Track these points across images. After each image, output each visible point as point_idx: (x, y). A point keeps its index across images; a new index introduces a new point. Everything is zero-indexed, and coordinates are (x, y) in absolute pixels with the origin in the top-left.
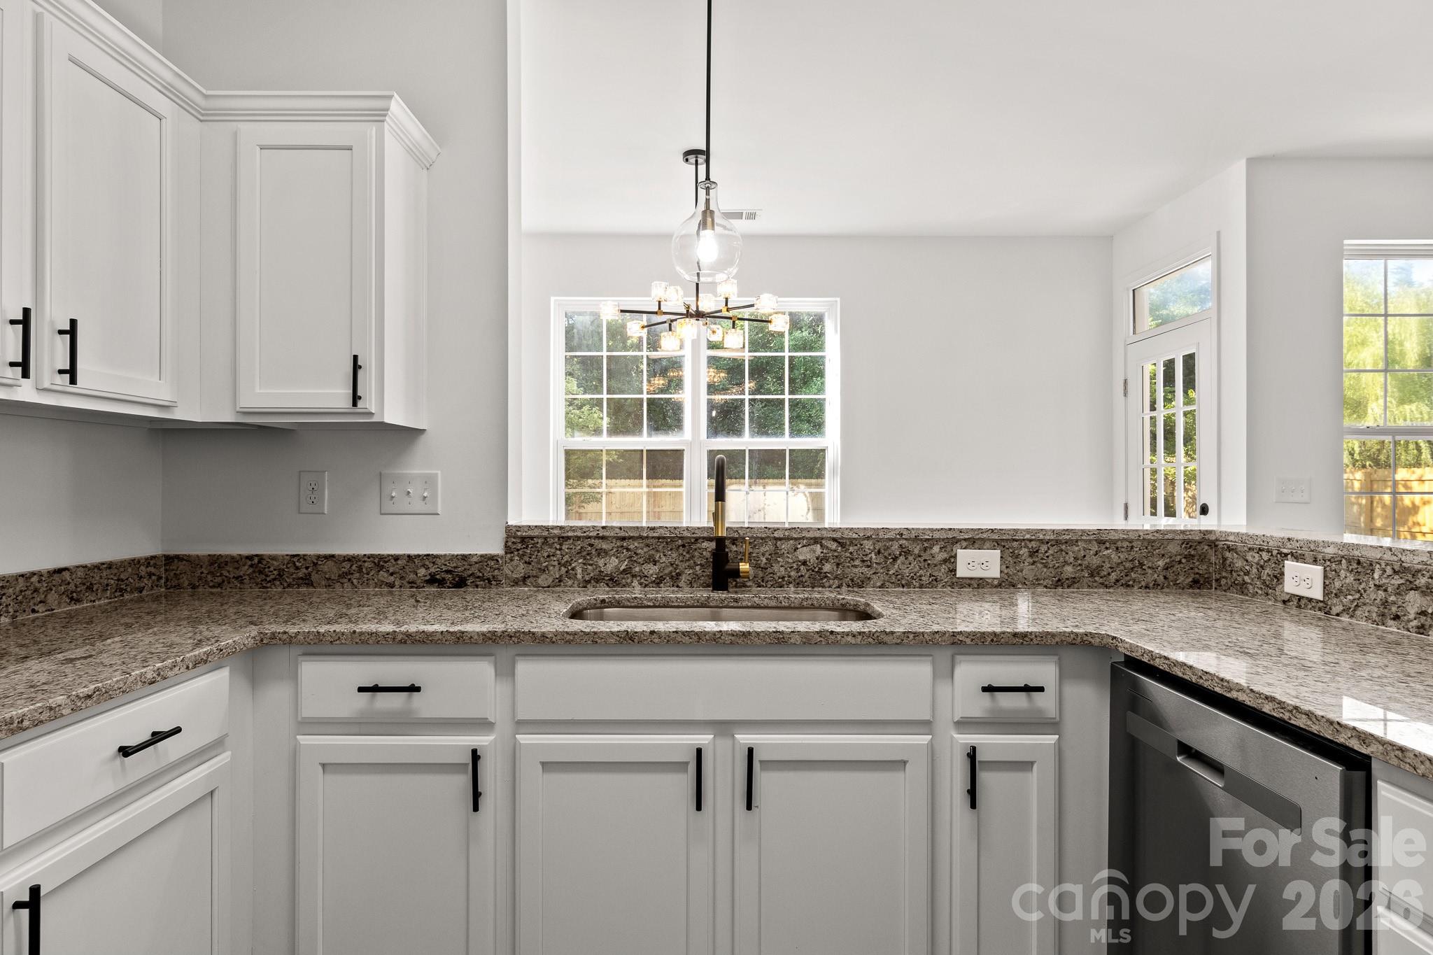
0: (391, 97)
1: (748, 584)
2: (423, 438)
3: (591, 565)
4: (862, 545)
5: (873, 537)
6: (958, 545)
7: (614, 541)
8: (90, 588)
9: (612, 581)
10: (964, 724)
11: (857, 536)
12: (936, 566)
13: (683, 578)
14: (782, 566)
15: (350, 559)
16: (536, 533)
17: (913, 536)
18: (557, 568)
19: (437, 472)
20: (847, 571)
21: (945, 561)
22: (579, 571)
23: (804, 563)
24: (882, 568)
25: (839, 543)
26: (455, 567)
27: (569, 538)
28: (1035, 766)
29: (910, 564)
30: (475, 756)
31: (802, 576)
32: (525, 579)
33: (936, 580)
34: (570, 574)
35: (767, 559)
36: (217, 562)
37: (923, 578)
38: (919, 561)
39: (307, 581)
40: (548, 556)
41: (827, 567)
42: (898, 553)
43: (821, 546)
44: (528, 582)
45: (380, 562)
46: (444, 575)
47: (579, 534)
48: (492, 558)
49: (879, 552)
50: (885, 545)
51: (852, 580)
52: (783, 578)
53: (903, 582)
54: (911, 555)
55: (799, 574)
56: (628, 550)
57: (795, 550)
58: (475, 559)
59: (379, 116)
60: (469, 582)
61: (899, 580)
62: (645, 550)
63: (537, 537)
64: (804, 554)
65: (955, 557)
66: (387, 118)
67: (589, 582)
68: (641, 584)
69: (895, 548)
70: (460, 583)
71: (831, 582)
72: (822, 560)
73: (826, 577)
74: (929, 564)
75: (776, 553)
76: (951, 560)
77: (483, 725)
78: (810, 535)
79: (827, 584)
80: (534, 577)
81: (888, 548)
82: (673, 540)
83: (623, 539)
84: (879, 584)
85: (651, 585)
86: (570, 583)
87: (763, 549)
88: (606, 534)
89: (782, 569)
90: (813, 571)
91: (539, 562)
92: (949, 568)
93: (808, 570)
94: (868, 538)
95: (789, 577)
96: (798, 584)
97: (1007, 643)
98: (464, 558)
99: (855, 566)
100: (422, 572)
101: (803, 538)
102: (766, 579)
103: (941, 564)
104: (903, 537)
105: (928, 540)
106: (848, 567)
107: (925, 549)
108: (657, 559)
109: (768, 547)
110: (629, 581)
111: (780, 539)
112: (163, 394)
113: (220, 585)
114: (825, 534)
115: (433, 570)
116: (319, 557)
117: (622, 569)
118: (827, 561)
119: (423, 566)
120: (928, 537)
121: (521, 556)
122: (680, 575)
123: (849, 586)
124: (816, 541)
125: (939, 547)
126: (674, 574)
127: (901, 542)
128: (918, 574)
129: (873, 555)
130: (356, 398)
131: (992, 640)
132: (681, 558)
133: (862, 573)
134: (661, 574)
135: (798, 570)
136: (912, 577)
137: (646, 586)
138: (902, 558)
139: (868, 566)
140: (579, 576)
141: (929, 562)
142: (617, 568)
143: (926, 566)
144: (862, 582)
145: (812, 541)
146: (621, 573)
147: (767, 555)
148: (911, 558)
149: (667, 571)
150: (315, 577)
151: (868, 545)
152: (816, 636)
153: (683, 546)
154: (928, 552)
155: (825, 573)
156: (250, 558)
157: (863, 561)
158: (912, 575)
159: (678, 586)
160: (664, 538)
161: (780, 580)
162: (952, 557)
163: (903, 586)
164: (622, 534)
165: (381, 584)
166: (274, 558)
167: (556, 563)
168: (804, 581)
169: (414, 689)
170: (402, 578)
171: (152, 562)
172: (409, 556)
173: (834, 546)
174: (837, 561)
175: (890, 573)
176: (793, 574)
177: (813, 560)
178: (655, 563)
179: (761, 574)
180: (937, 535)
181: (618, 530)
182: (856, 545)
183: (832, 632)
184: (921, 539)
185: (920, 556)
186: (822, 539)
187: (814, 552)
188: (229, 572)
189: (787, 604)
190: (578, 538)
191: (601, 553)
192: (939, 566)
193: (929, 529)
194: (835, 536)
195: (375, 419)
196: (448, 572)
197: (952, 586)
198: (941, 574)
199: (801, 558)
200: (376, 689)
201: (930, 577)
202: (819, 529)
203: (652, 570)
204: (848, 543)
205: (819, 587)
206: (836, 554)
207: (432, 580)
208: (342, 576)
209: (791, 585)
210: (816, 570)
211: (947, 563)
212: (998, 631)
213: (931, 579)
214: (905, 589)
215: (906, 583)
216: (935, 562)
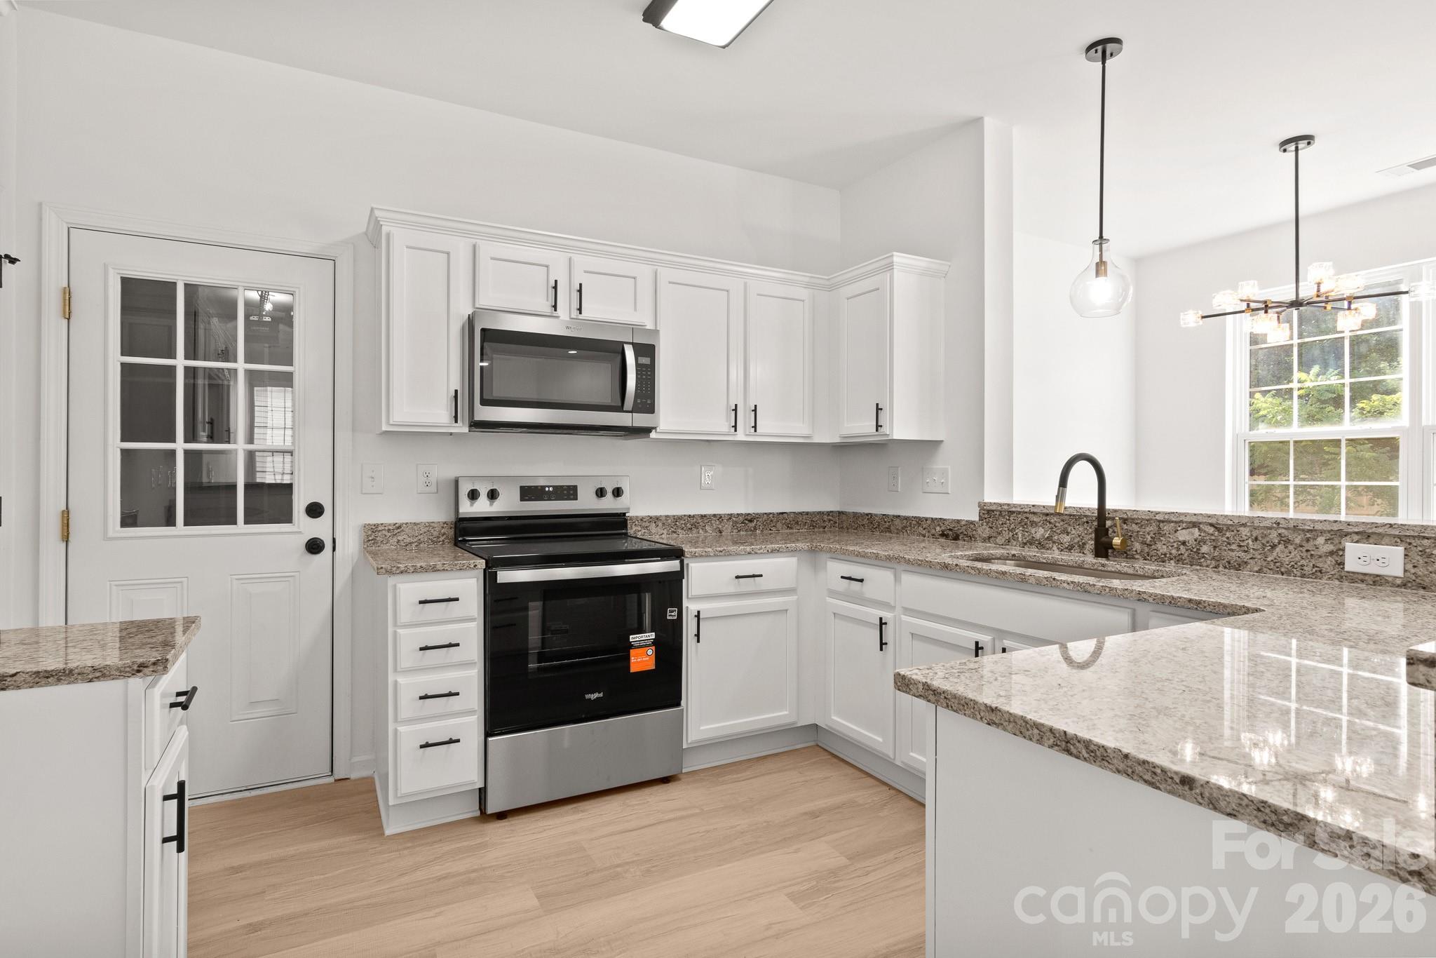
0: (892, 256)
1: (1137, 556)
2: (943, 445)
3: (1027, 532)
4: (1238, 531)
5: (1248, 524)
6: (1348, 538)
7: (1041, 516)
8: (797, 523)
9: (1040, 545)
11: (1231, 523)
12: (1320, 557)
13: (1087, 546)
14: (1164, 544)
15: (906, 518)
16: (994, 508)
17: (1291, 525)
18: (1007, 532)
19: (947, 467)
20: (1224, 553)
21: (1332, 553)
22: (1020, 535)
23: (1184, 543)
24: (1260, 554)
25: (1216, 528)
26: (954, 527)
27: (1013, 512)
29: (1290, 553)
30: (882, 623)
31: (1182, 554)
32: (990, 538)
33: (1320, 571)
34: (1015, 537)
35: (1152, 537)
36: (856, 515)
37: (1305, 568)
38: (1301, 551)
39: (888, 530)
40: (1002, 524)
41: (1205, 549)
42: (1277, 541)
43: (1199, 529)
44: (991, 540)
45: (919, 521)
46: (948, 532)
47: (1019, 510)
48: (972, 523)
49: (1256, 539)
50: (1263, 533)
51: (1229, 563)
52: (1165, 555)
53: (1283, 570)
54: (1291, 544)
55: (1179, 553)
56: (1050, 523)
57: (1175, 532)
58: (963, 523)
59: (890, 267)
60: (960, 537)
61: (1277, 568)
62: (1062, 523)
63: (996, 511)
64: (1183, 535)
65: (1343, 550)
66: (895, 267)
67: (1025, 544)
68: (1058, 549)
69: (1274, 536)
70: (956, 538)
71: (1209, 562)
72: (1200, 542)
73: (1204, 557)
74: (1312, 555)
75: (1159, 534)
76: (1338, 553)
77: (890, 607)
78: (1188, 519)
79: (1205, 564)
80: (995, 537)
81: (1265, 535)
82: (1080, 517)
83: (1047, 515)
84: (1256, 569)
85: (1065, 550)
86: (1015, 543)
87: (1148, 529)
88: (1035, 510)
89: (1165, 547)
90: (1192, 551)
91: (997, 528)
92: (1336, 561)
93: (1187, 550)
94: (1244, 525)
95: (1171, 554)
96: (1178, 561)
98: (958, 521)
99: (1232, 550)
100: (938, 528)
101: (1182, 522)
102: (1151, 553)
103: (1326, 556)
104: (1281, 526)
105: (1311, 531)
106: (1225, 550)
107: (1308, 540)
108: (1069, 531)
109: (1152, 528)
110: (1051, 546)
111: (1163, 522)
112: (805, 430)
113: (856, 529)
114: (1201, 519)
115: (943, 528)
116: (894, 516)
117: (1046, 536)
118: (1205, 543)
119: (939, 525)
120: (1309, 528)
121: (987, 523)
122: (1085, 544)
123: (1225, 567)
124: (1194, 525)
125: (1323, 538)
126: (1081, 543)
127: (1280, 531)
128: (1299, 564)
129: (1250, 541)
130: (878, 426)
132: (1086, 532)
133: (1239, 557)
134: (1072, 543)
135: (1178, 549)
136: (1293, 567)
137: (1062, 550)
138: (1281, 547)
139: (1245, 552)
140: (1020, 539)
141: (1313, 553)
142: (1043, 536)
143: (1309, 557)
144: (1239, 565)
145: (1191, 525)
146: (1046, 539)
147: (1152, 535)
148: (1291, 547)
149: (1076, 541)
150: (892, 528)
151: (1245, 532)
153: (1087, 522)
154: (1311, 543)
155: (1203, 554)
156: (867, 515)
157: (1240, 546)
158: (1292, 563)
159: (1083, 553)
160: (1074, 515)
161: (1163, 556)
162: (1340, 549)
163: (1283, 574)
164: (1045, 511)
165: (920, 534)
166: (876, 515)
167: (1007, 529)
168: (1183, 558)
169: (861, 581)
170: (929, 532)
171: (831, 514)
172: (932, 519)
173: (1211, 530)
174: (1214, 544)
175: (1268, 560)
176: (1174, 552)
177: (1192, 543)
178: (1068, 534)
179: (1146, 550)
180: (1320, 527)
181: (1042, 508)
182: (1233, 531)
184: (1303, 530)
185: (1302, 546)
186: (1200, 523)
187: (1193, 534)
188: (860, 522)
189: (1142, 573)
190: (1019, 513)
191: (1033, 524)
192: (1324, 558)
193: (1310, 520)
194: (1210, 522)
195: (890, 438)
196: (950, 530)
197: (1340, 579)
198: (1326, 566)
199: (1181, 539)
200: (850, 578)
201: (1313, 567)
202: (1195, 515)
203: (1066, 539)
204: (1225, 529)
205: (1198, 565)
206: (1213, 538)
207: (943, 535)
208: (905, 527)
209: (1172, 561)
210: (1195, 550)
211: (1334, 556)
212: (1176, 595)
213: (1314, 570)
214: (1284, 577)
215: (1286, 572)
216: (1319, 554)
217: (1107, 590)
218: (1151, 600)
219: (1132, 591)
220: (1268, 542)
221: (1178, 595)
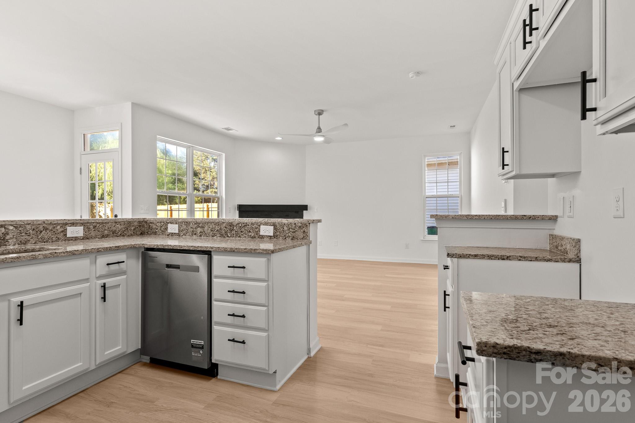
4: (26, 227)
5: (31, 223)
6: (67, 225)
10: (99, 278)
11: (23, 223)
12: (58, 233)
17: (49, 223)
21: (62, 231)
24: (35, 236)
25: (14, 226)
28: (121, 286)
29: (48, 233)
33: (59, 239)
37: (53, 239)
38: (52, 232)
42: (42, 229)
43: (5, 228)
49: (34, 230)
50: (37, 227)
51: (21, 242)
53: (45, 241)
54: (48, 230)
61: (43, 240)
69: (41, 228)
72: (5, 234)
74: (56, 233)
76: (64, 232)
79: (8, 244)
84: (33, 242)
92: (64, 234)
94: (29, 224)
97: (114, 250)
99: (22, 236)
103: (60, 233)
104: (45, 223)
105: (56, 224)
106: (19, 236)
107: (54, 228)
114: (7, 223)
118: (8, 234)
125: (60, 226)
127: (43, 225)
128: (51, 237)
129: (31, 231)
131: (110, 249)
133: (26, 238)
136: (49, 239)
138: (44, 231)
139: (29, 236)
141: (56, 232)
143: (54, 234)
148: (48, 231)
151: (29, 227)
152: (49, 255)
154: (55, 228)
155: (7, 240)
157: (26, 234)
162: (65, 230)
163: (45, 242)
173: (11, 228)
174: (13, 234)
175: (39, 237)
180: (59, 222)
182: (23, 227)
183: (55, 253)
184: (53, 224)
185: (52, 230)
186: (6, 225)
193: (56, 220)
194: (12, 224)
197: (65, 240)
198: (60, 237)
202: (5, 221)
204: (19, 226)
205: (4, 246)
206: (12, 231)
210: (3, 238)
211: (63, 232)
212: (111, 246)
213: (56, 239)
214: (45, 243)
215: (46, 241)
216: (58, 232)
217: (84, 251)
218: (102, 250)
219: (95, 249)
220: (39, 230)
221: (112, 246)
